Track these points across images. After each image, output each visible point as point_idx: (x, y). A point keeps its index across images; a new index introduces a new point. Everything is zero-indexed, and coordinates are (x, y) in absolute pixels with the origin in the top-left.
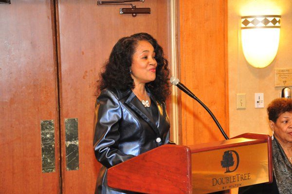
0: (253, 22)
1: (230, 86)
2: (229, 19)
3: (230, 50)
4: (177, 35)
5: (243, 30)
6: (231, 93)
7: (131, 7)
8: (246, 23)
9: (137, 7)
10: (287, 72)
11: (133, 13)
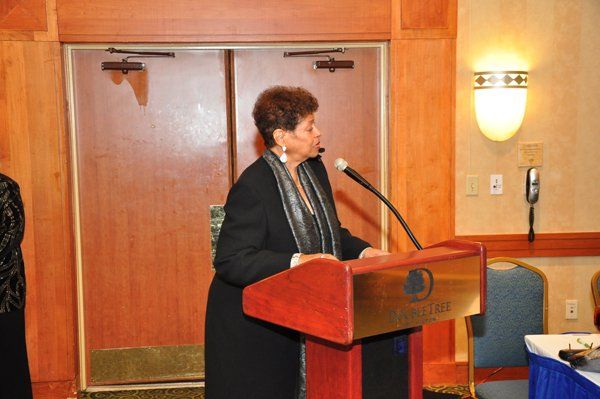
0: (489, 80)
1: (457, 165)
2: (457, 75)
3: (458, 117)
4: (388, 96)
5: (477, 91)
6: (459, 175)
7: (328, 59)
8: (481, 81)
9: (336, 59)
10: (535, 147)
11: (331, 68)
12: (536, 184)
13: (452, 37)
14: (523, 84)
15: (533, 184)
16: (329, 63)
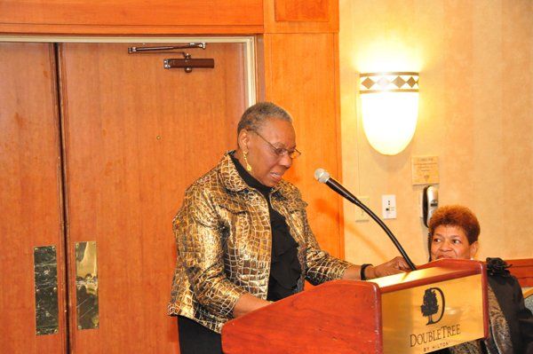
2: (341, 77)
3: (344, 126)
5: (363, 95)
7: (182, 57)
8: (368, 83)
9: (193, 57)
10: (430, 162)
11: (186, 67)
12: (434, 205)
13: (334, 31)
14: (416, 87)
15: (432, 205)
16: (185, 62)
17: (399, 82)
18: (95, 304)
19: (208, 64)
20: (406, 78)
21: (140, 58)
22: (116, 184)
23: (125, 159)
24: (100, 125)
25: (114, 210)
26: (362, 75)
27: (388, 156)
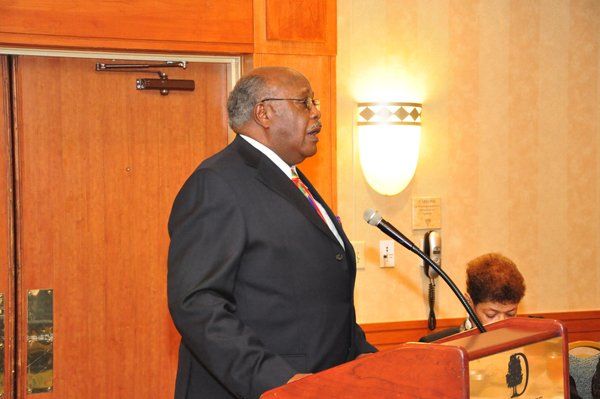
0: (380, 113)
2: (338, 106)
5: (362, 127)
7: (157, 77)
8: (367, 114)
9: (169, 78)
10: (432, 204)
11: (163, 89)
12: (437, 252)
13: (331, 54)
14: (418, 120)
15: (435, 252)
16: (161, 83)
17: (402, 114)
18: (49, 362)
19: (187, 86)
20: (409, 109)
21: (108, 77)
22: (78, 222)
23: (88, 193)
24: (60, 153)
25: (75, 253)
26: (360, 105)
27: (386, 196)
